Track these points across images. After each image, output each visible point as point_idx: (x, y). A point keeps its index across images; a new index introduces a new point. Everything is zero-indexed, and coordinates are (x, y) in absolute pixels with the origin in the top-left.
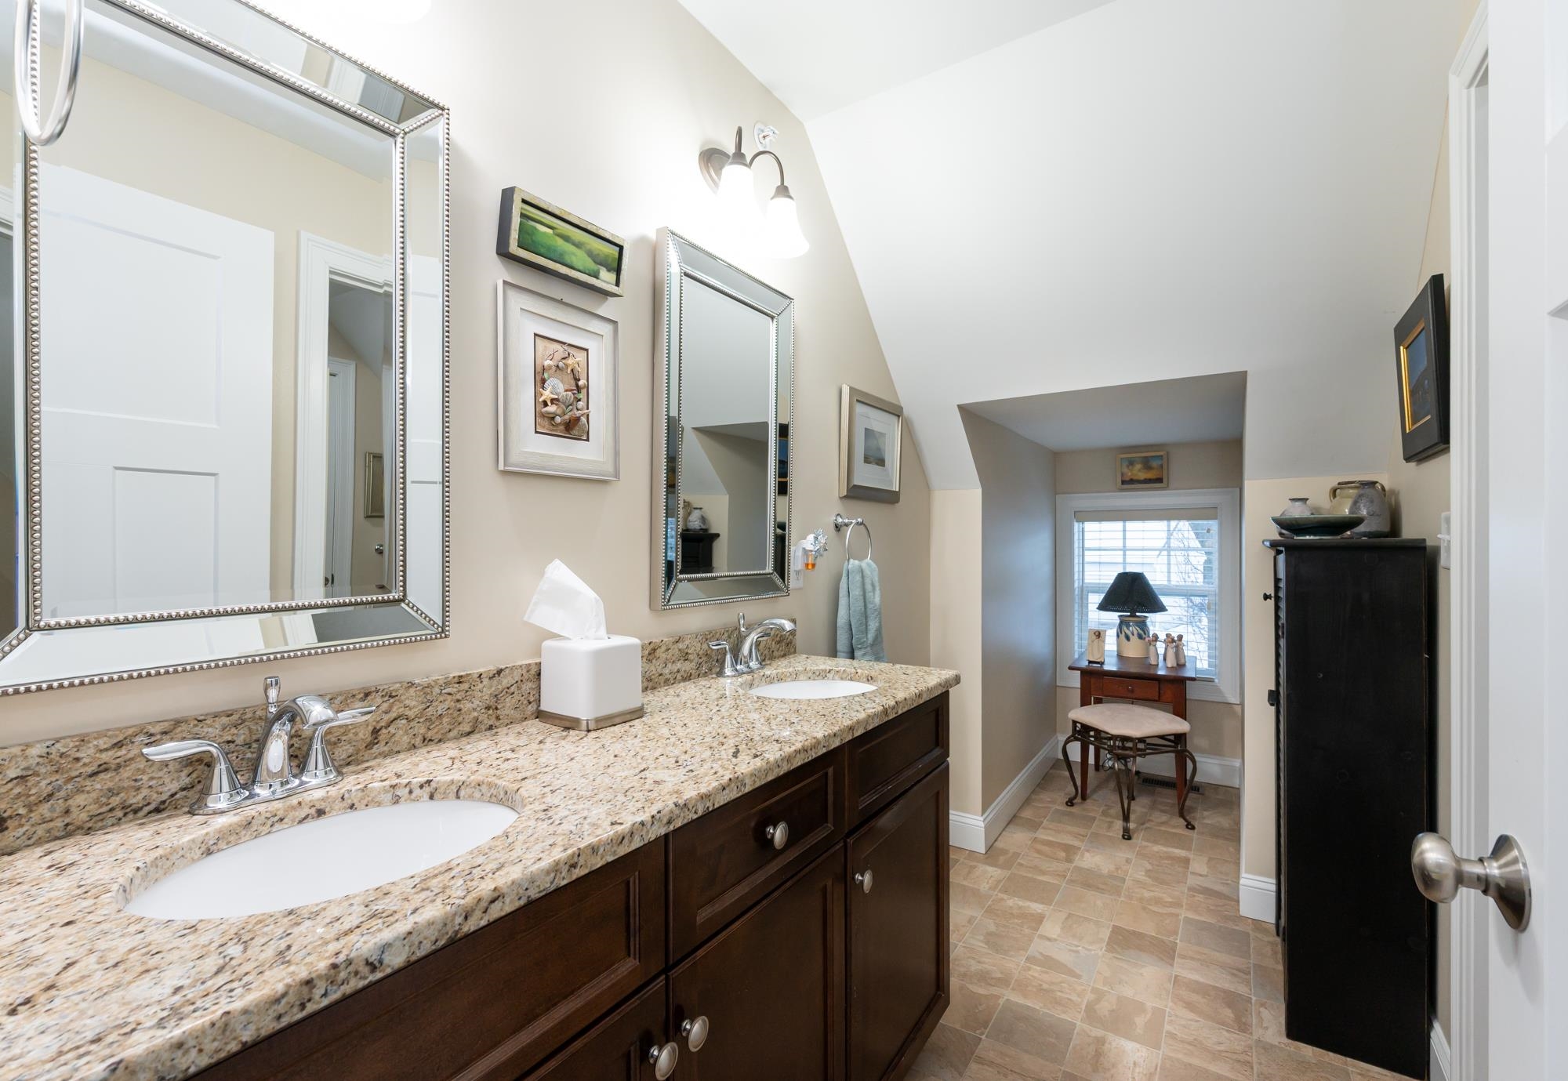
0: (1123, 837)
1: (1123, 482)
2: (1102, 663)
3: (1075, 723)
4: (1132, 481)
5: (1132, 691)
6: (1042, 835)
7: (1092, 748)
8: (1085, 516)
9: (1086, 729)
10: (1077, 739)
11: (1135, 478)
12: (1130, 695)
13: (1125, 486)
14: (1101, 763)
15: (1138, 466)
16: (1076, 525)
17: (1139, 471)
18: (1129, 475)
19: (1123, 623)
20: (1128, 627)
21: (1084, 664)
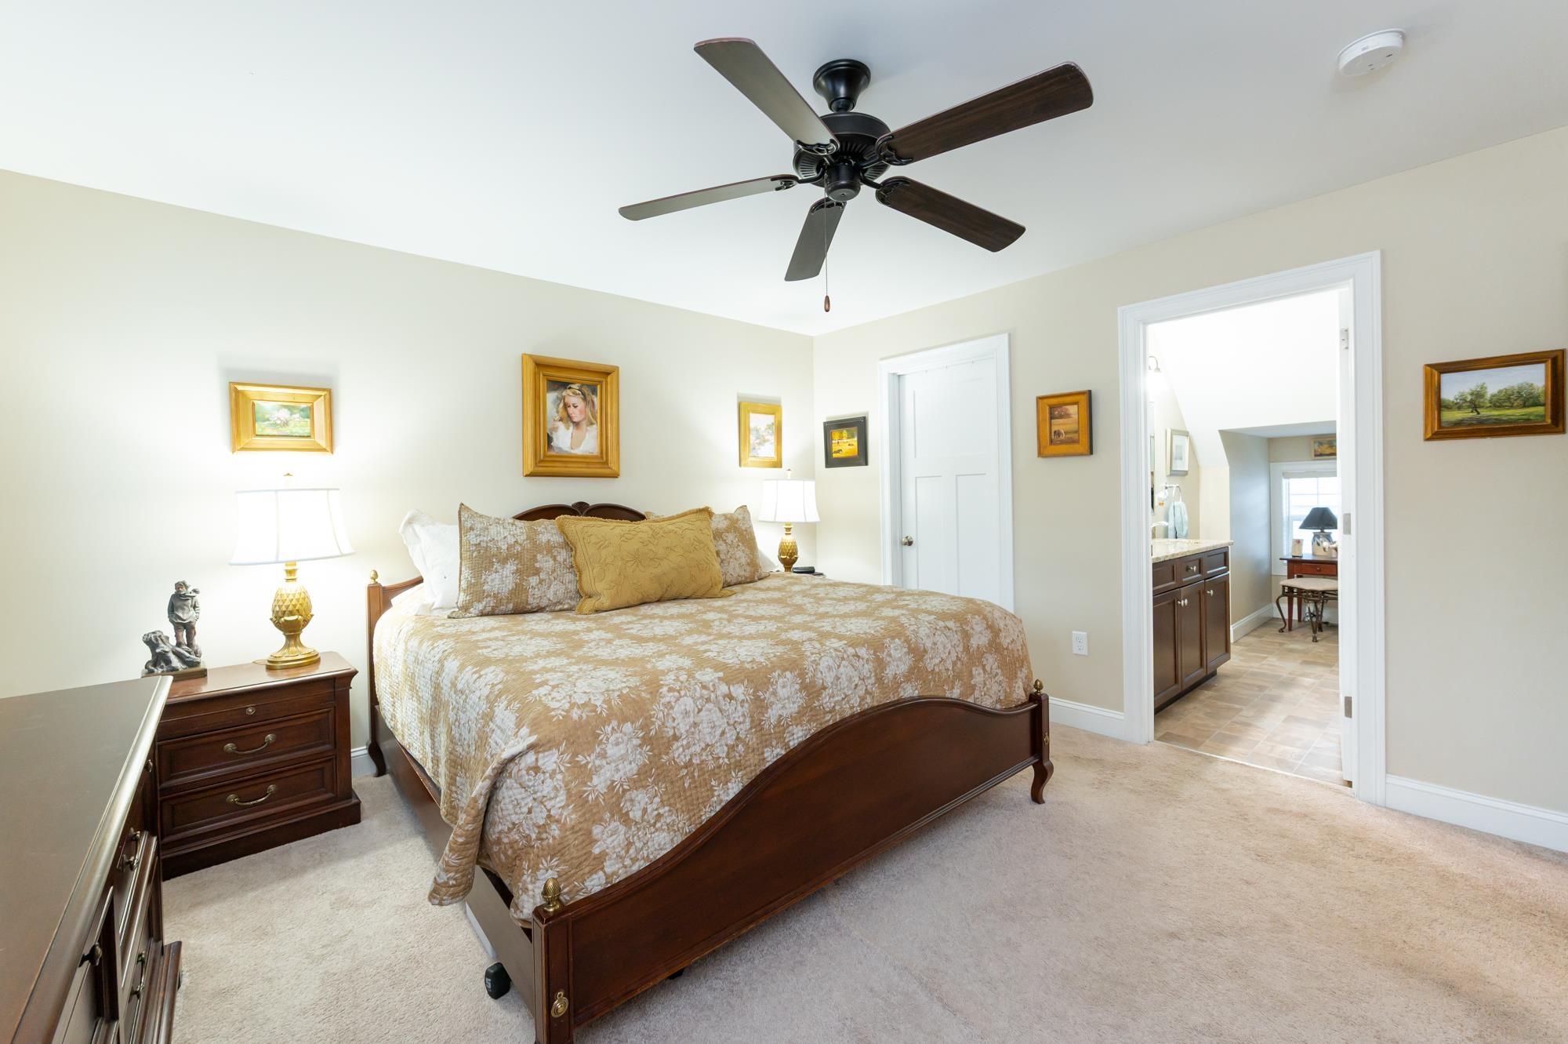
0: (1313, 641)
1: (1316, 456)
2: (1301, 557)
3: (1284, 587)
4: (1321, 455)
5: (1320, 571)
6: (1264, 639)
7: (1295, 600)
8: (1287, 475)
9: (1291, 589)
10: (1286, 595)
11: (1323, 453)
12: (1318, 573)
13: (1316, 458)
14: (1302, 619)
15: (1326, 446)
16: (1283, 480)
17: (1326, 448)
18: (1319, 451)
19: (1316, 536)
20: (1319, 537)
21: (1290, 557)
